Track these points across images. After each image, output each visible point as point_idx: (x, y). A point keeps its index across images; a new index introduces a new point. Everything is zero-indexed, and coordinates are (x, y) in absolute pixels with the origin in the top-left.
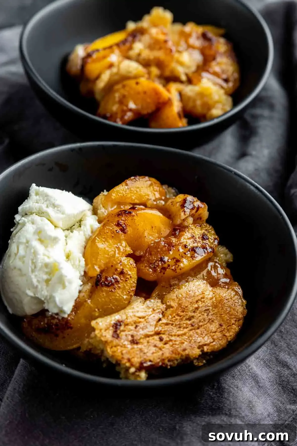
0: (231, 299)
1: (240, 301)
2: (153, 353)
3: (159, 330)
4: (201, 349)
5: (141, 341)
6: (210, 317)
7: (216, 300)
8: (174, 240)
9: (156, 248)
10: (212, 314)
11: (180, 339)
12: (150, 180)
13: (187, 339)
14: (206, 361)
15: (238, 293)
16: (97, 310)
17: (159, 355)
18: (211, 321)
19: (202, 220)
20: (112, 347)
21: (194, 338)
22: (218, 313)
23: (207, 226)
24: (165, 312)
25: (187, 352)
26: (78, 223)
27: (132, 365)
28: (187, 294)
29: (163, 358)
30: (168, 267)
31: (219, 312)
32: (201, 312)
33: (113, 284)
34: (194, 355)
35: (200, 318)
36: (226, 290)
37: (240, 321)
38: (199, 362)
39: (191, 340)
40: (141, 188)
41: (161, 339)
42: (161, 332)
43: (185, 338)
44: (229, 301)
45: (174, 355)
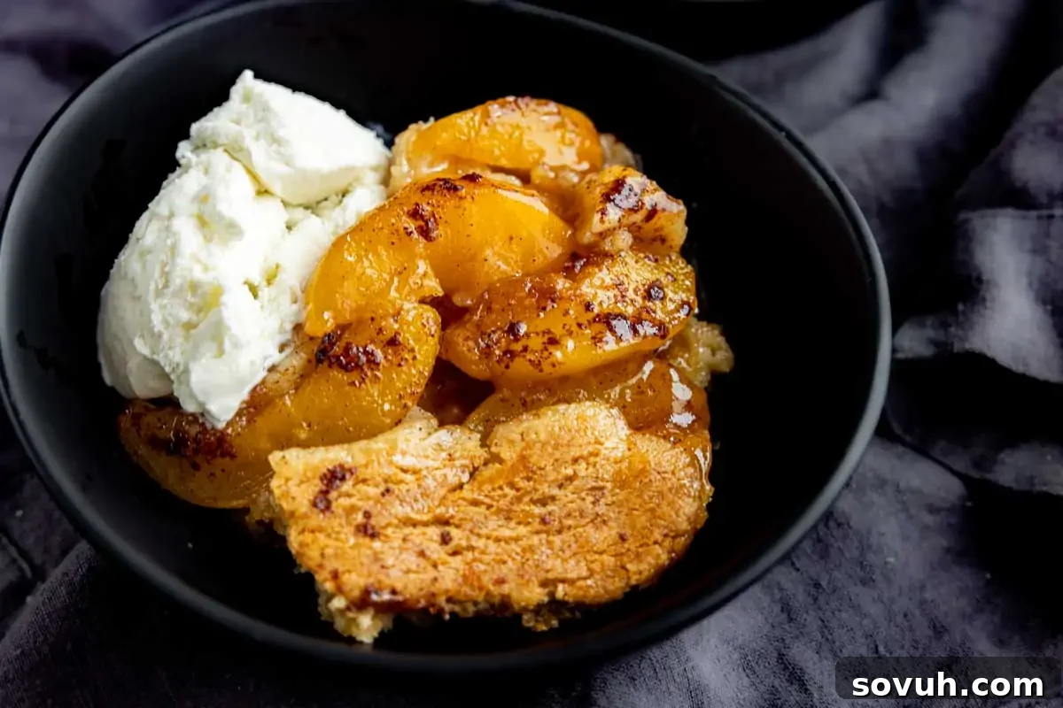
0: (673, 473)
1: (696, 485)
2: (408, 571)
3: (447, 515)
4: (551, 588)
5: (389, 531)
6: (601, 509)
7: (629, 468)
8: (561, 284)
9: (507, 296)
10: (609, 503)
11: (499, 550)
12: (559, 113)
13: (517, 554)
14: (560, 624)
15: (696, 462)
16: (305, 425)
17: (422, 581)
18: (599, 519)
19: (668, 244)
20: (303, 531)
21: (536, 557)
22: (625, 504)
23: (678, 264)
24: (482, 468)
25: (506, 589)
26: (337, 195)
27: (340, 590)
28: (551, 434)
29: (433, 589)
30: (521, 352)
31: (627, 501)
32: (577, 491)
33: (358, 367)
34: (522, 601)
35: (570, 505)
36: (669, 446)
37: (678, 540)
38: (537, 621)
39: (528, 560)
40: (527, 131)
41: (445, 539)
42: (451, 521)
43: (513, 550)
44: (664, 479)
45: (466, 590)
